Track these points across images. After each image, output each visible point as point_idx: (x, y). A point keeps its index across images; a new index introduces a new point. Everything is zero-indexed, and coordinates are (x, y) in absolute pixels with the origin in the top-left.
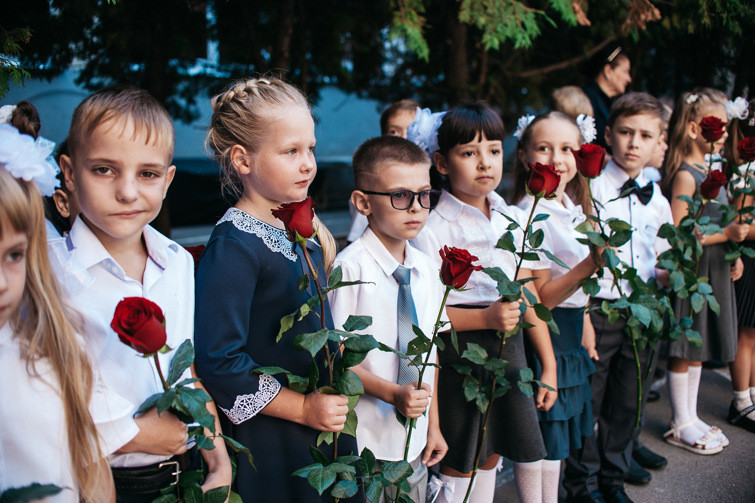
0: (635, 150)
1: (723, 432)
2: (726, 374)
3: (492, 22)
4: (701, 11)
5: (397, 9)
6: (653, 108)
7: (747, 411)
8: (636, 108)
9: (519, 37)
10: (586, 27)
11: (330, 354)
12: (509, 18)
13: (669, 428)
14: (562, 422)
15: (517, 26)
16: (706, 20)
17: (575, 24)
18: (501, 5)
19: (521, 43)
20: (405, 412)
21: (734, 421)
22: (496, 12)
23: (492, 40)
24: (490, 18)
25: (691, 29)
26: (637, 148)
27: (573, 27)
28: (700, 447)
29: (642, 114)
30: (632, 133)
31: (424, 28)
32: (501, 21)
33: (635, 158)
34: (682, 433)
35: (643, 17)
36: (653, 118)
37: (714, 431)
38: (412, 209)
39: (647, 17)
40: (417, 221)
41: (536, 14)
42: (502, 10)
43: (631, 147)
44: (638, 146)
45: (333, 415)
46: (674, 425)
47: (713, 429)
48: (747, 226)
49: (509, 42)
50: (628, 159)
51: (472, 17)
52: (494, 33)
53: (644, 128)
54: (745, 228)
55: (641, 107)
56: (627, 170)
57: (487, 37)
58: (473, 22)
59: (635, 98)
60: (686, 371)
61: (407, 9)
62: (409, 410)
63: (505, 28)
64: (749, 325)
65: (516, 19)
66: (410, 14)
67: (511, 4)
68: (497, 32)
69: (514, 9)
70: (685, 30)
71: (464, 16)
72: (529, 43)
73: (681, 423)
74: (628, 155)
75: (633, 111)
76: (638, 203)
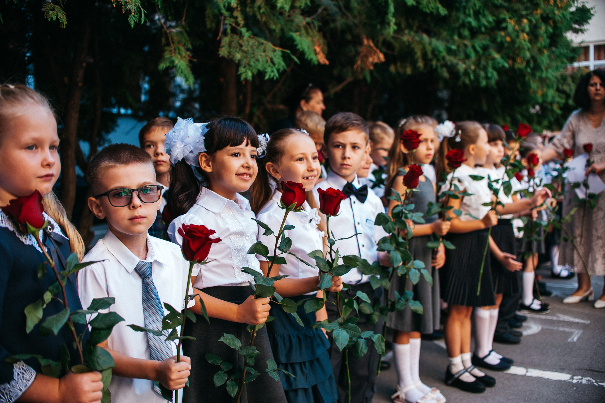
0: (348, 160)
1: (442, 392)
2: (442, 344)
3: (246, 57)
5: (168, 44)
6: (358, 125)
7: (460, 373)
8: (345, 126)
9: (269, 70)
10: (325, 65)
11: (78, 336)
12: (260, 55)
13: (396, 391)
14: (305, 390)
15: (267, 62)
16: (421, 64)
17: (316, 63)
18: (253, 44)
19: (270, 75)
20: (168, 385)
21: (450, 382)
22: (250, 49)
23: (246, 72)
24: (245, 55)
25: (409, 71)
26: (349, 158)
27: (314, 65)
29: (350, 130)
30: (344, 146)
31: (190, 61)
32: (254, 57)
33: (348, 167)
34: (406, 394)
35: (370, 59)
36: (359, 133)
37: (434, 392)
38: (132, 205)
39: (374, 59)
40: (140, 216)
41: (283, 52)
42: (255, 48)
43: (344, 158)
44: (350, 157)
45: (89, 392)
46: (400, 388)
47: (433, 390)
48: (447, 223)
49: (261, 74)
50: (343, 168)
51: (230, 53)
52: (248, 67)
53: (353, 141)
54: (447, 225)
55: (348, 124)
56: (344, 177)
57: (242, 70)
58: (231, 57)
59: (343, 117)
60: (408, 342)
61: (176, 44)
62: (172, 383)
63: (257, 62)
64: (458, 304)
65: (266, 56)
66: (179, 49)
67: (262, 44)
68: (250, 66)
69: (265, 47)
70: (405, 72)
71: (223, 52)
72: (277, 75)
73: (405, 386)
74: (342, 165)
75: (343, 129)
76: (357, 202)
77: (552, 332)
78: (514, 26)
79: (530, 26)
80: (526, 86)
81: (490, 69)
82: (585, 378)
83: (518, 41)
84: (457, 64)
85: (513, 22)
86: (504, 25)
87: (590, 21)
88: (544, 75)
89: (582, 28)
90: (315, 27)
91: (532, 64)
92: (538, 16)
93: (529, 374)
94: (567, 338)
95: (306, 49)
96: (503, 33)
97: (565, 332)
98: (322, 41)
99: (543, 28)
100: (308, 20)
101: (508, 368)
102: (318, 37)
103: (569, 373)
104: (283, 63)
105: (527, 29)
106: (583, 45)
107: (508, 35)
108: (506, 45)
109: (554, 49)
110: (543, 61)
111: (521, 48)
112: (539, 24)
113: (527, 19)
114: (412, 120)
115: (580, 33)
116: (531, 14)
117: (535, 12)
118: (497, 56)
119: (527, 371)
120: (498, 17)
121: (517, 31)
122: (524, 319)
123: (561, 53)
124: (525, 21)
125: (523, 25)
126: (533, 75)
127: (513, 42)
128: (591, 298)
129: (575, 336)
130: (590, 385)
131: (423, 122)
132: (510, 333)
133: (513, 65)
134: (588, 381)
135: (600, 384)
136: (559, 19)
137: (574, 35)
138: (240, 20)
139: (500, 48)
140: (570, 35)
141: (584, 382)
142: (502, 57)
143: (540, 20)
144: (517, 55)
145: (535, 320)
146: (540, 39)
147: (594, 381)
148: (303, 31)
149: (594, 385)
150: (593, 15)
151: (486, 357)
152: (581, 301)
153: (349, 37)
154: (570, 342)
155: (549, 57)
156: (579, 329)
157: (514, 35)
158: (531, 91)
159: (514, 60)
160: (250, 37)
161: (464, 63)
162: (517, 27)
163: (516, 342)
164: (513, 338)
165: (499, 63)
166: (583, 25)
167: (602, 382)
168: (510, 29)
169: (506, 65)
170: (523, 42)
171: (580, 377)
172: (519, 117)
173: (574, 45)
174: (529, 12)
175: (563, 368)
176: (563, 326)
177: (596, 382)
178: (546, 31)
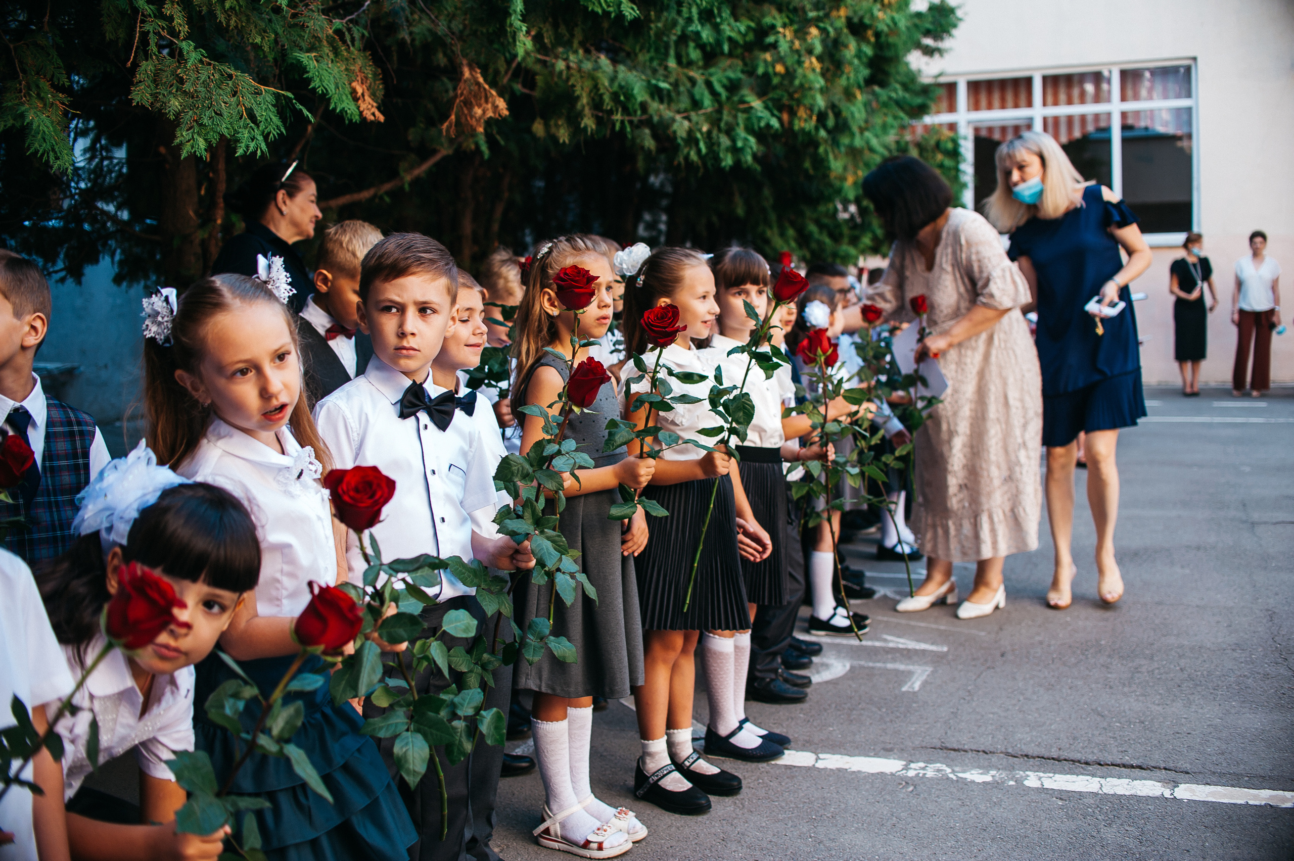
0: (410, 338)
1: (637, 817)
3: (193, 107)
4: (579, 106)
5: (13, 76)
6: (432, 261)
7: (661, 774)
9: (245, 135)
10: (376, 123)
12: (224, 100)
13: (543, 820)
15: (240, 117)
16: (588, 123)
17: (356, 119)
18: (210, 77)
19: (248, 147)
22: (201, 88)
23: (192, 139)
24: (189, 101)
25: (564, 135)
26: (413, 334)
27: (352, 124)
28: (595, 846)
29: (413, 273)
30: (402, 309)
32: (210, 107)
34: (563, 825)
35: (478, 111)
36: (433, 280)
37: (621, 816)
39: (486, 111)
41: (277, 96)
42: (213, 85)
43: (402, 335)
44: (415, 331)
46: (550, 813)
47: (620, 812)
48: (651, 462)
49: (227, 144)
50: (400, 356)
51: (155, 96)
52: (196, 128)
53: (421, 297)
54: (649, 466)
55: (410, 261)
56: (405, 372)
57: (183, 135)
58: (158, 106)
59: (399, 246)
60: (565, 717)
61: (32, 76)
63: (217, 119)
64: (665, 628)
65: (239, 104)
66: (38, 87)
67: (230, 77)
68: (201, 125)
69: (236, 85)
70: (554, 139)
71: (141, 95)
72: (264, 146)
73: (561, 808)
74: (399, 349)
75: (398, 270)
76: (431, 426)
77: (871, 673)
78: (792, 42)
79: (823, 42)
80: (821, 164)
81: (741, 132)
82: (932, 766)
83: (800, 71)
84: (673, 120)
85: (789, 34)
86: (771, 39)
87: (954, 32)
88: (858, 142)
89: (940, 45)
90: (353, 40)
91: (831, 122)
92: (841, 23)
93: (820, 765)
94: (901, 683)
95: (331, 88)
96: (768, 56)
97: (897, 672)
98: (369, 72)
99: (852, 47)
100: (338, 23)
101: (778, 754)
102: (361, 63)
103: (900, 758)
104: (276, 120)
105: (818, 48)
106: (942, 80)
107: (780, 60)
108: (776, 81)
109: (877, 89)
110: (852, 114)
111: (805, 88)
112: (843, 38)
113: (818, 27)
114: (564, 245)
115: (937, 56)
116: (827, 15)
117: (834, 13)
118: (757, 104)
119: (817, 759)
120: (759, 23)
121: (797, 52)
122: (816, 649)
123: (890, 98)
124: (814, 31)
125: (809, 40)
126: (835, 143)
127: (790, 74)
128: (950, 599)
129: (917, 679)
130: (941, 779)
131: (587, 248)
132: (786, 680)
133: (791, 123)
134: (939, 770)
135: (960, 775)
136: (886, 29)
137: (925, 59)
138: (180, 23)
139: (764, 86)
140: (915, 60)
141: (930, 773)
142: (767, 107)
143: (845, 31)
144: (799, 102)
145: (839, 650)
146: (847, 69)
147: (949, 770)
148: (326, 50)
149: (948, 778)
150: (960, 20)
151: (733, 734)
152: (934, 605)
153: (441, 59)
154: (908, 692)
155: (867, 105)
156: (926, 664)
157: (790, 61)
158: (833, 175)
159: (793, 113)
160: (201, 61)
161: (688, 118)
162: (797, 44)
163: (798, 699)
164: (791, 690)
165: (760, 119)
166: (942, 39)
167: (964, 772)
168: (784, 47)
169: (775, 123)
170: (811, 76)
171: (922, 765)
172: (813, 228)
173: (926, 80)
174: (821, 13)
175: (889, 746)
176: (894, 660)
177: (953, 772)
178: (859, 54)
